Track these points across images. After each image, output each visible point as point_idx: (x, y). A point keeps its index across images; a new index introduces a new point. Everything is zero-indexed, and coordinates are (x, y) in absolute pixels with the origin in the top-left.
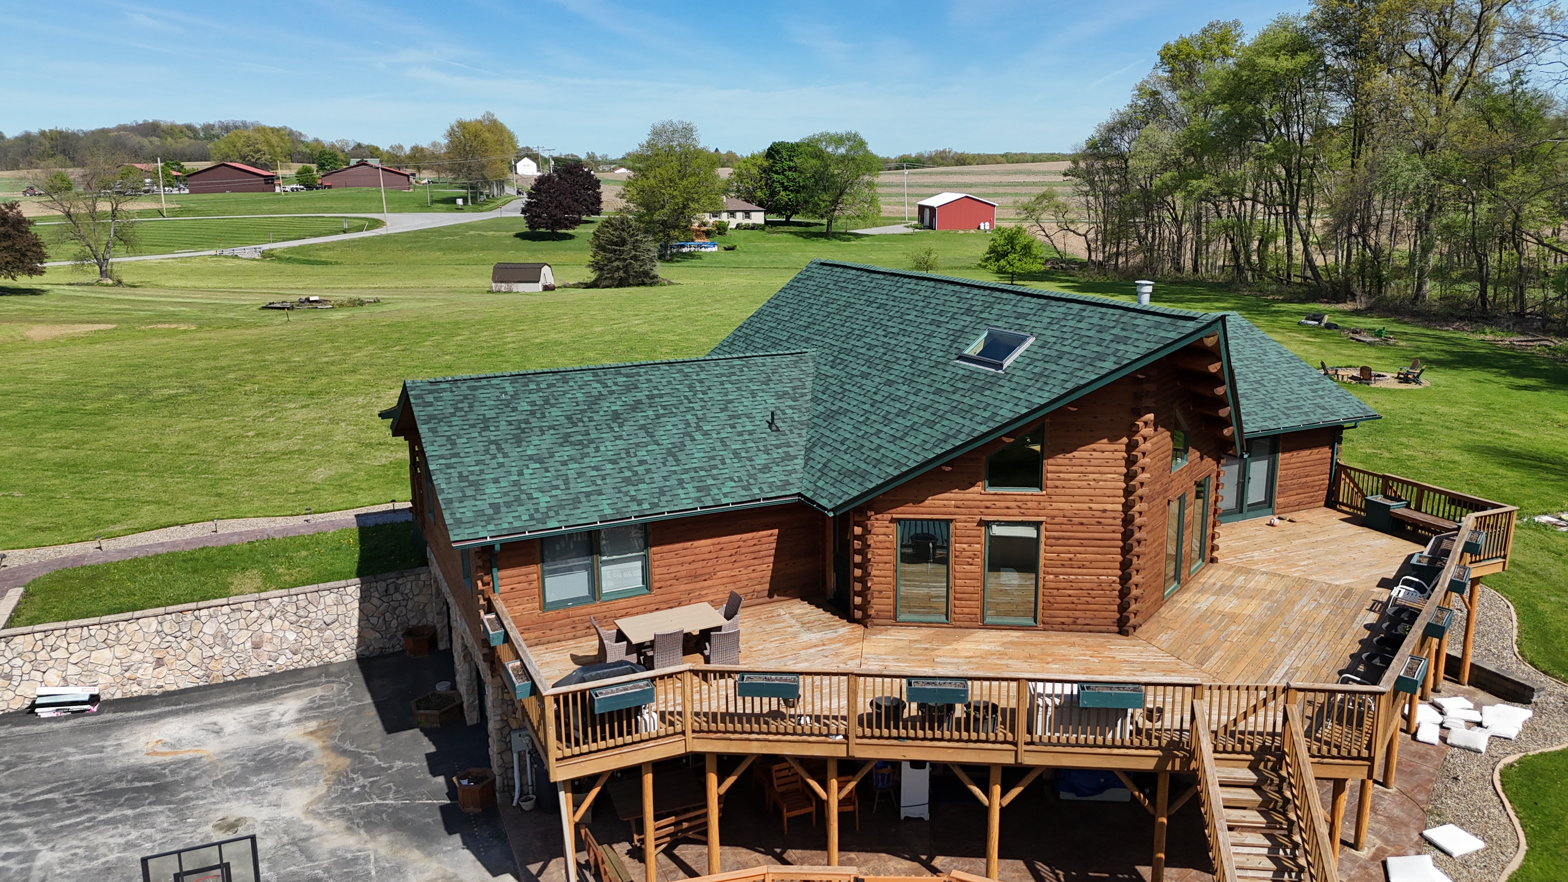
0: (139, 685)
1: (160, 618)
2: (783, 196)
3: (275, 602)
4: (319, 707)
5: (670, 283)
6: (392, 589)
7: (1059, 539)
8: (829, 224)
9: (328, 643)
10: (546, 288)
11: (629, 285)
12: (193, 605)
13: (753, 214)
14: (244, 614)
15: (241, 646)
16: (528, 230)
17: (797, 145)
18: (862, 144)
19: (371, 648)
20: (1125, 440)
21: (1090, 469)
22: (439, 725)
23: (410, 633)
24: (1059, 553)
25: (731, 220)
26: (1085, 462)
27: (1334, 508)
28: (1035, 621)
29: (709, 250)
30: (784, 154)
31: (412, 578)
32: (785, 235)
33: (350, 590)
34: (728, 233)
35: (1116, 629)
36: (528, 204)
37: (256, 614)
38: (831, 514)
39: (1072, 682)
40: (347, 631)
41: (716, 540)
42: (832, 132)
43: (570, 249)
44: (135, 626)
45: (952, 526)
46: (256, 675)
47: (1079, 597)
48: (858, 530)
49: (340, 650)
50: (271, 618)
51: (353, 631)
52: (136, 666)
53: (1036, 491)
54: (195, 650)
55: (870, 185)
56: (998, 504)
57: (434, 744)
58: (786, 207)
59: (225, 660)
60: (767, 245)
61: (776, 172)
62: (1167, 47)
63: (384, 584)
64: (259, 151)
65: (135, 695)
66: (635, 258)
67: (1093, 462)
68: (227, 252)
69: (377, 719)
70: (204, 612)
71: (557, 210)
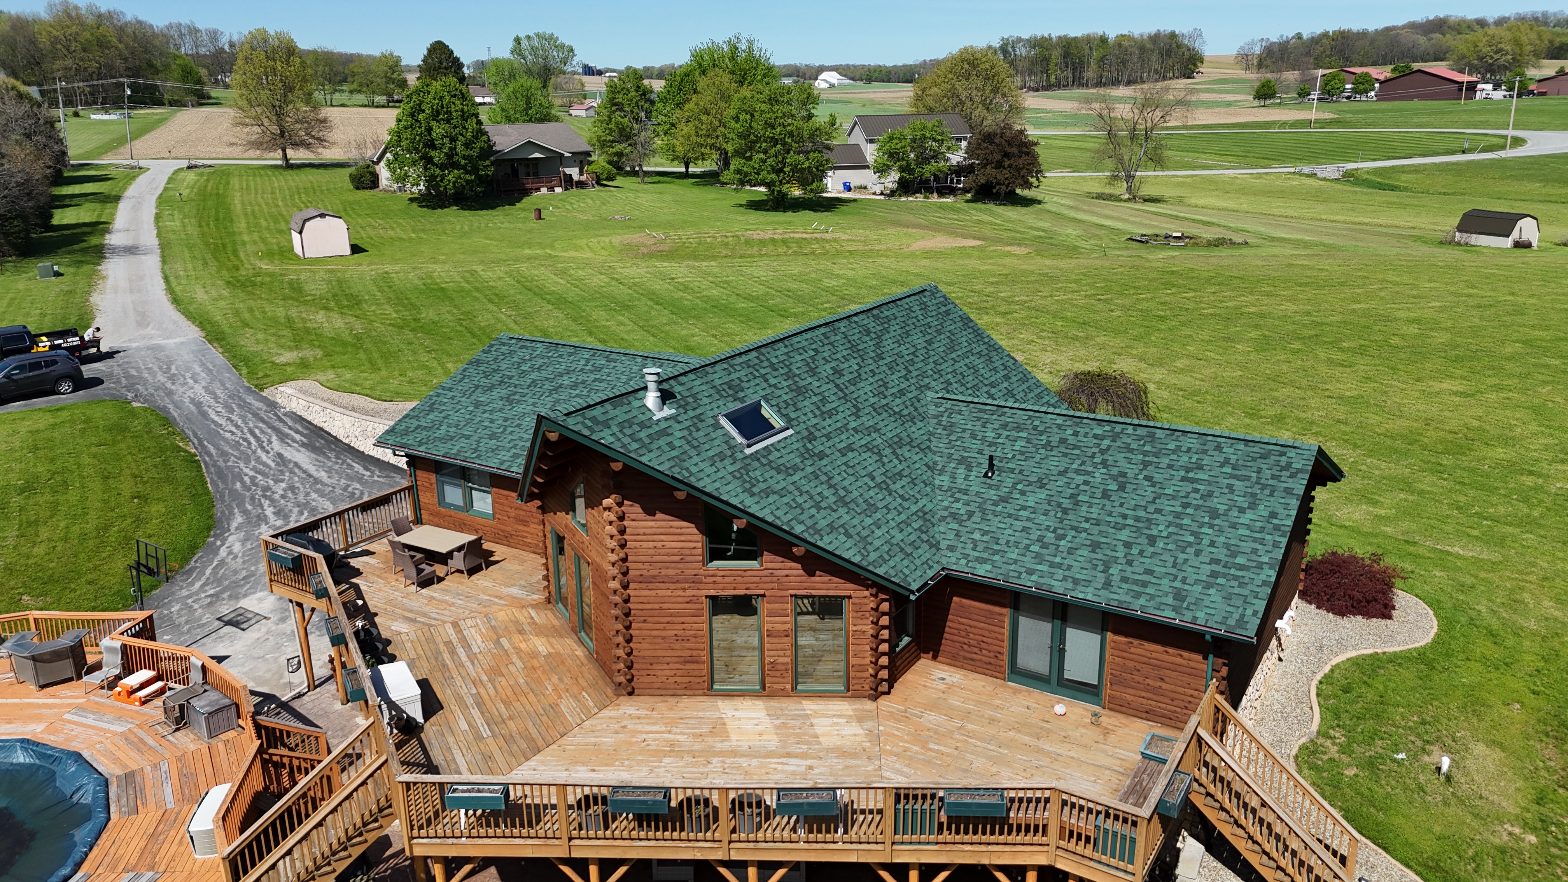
64: (1500, 50)
68: (1307, 170)
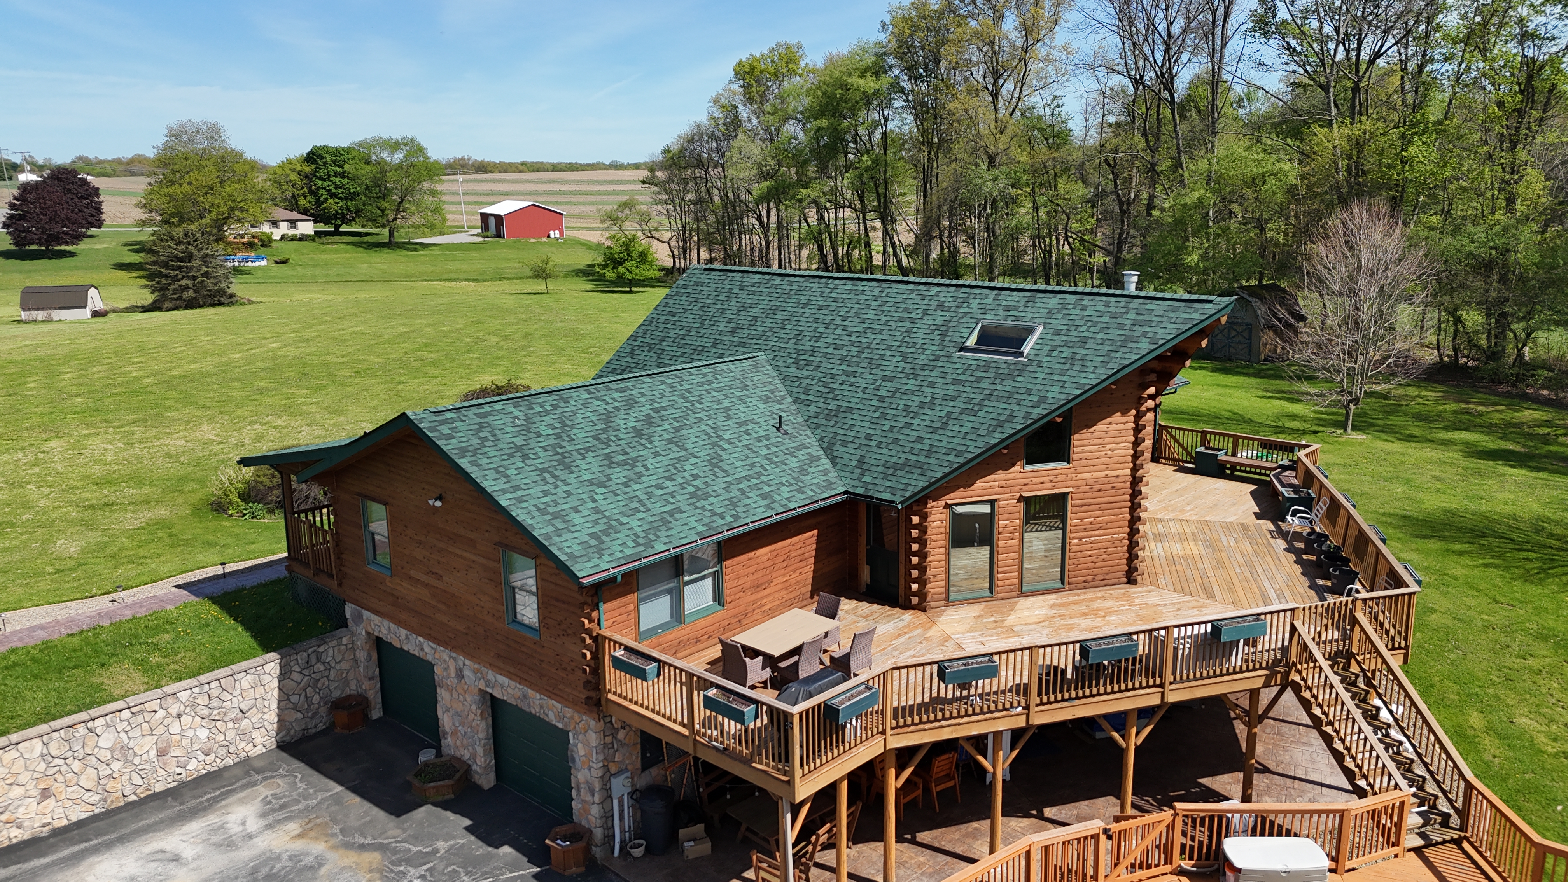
0: (19, 827)
1: (45, 738)
2: (333, 205)
3: (184, 696)
4: (282, 807)
5: (250, 302)
6: (313, 660)
7: (1082, 506)
8: (391, 233)
9: (244, 735)
10: (96, 314)
11: (201, 306)
12: (84, 716)
13: (299, 224)
14: (148, 716)
15: (145, 757)
16: (13, 247)
17: (348, 150)
18: (421, 150)
19: (292, 732)
20: (1134, 412)
21: (1107, 440)
22: (453, 796)
23: (337, 705)
24: (1082, 519)
25: (274, 230)
26: (1103, 434)
27: (1158, 462)
28: (1063, 583)
29: (257, 264)
30: (328, 159)
31: (334, 643)
32: (342, 246)
33: (268, 668)
34: (274, 244)
35: (1125, 580)
36: (11, 217)
37: (161, 713)
38: (900, 507)
39: (1206, 623)
40: (266, 717)
41: (772, 547)
42: (386, 136)
43: (76, 268)
44: (13, 754)
45: (996, 505)
46: (164, 788)
47: (1097, 556)
48: (916, 520)
49: (259, 740)
50: (179, 716)
51: (272, 717)
52: (16, 803)
53: (1063, 464)
54: (90, 771)
55: (433, 193)
56: (1035, 480)
57: (463, 815)
58: (335, 216)
59: (126, 777)
60: (325, 257)
61: (320, 178)
62: (740, 64)
63: (305, 654)
65: (15, 841)
66: (206, 275)
67: (1111, 434)
69: (367, 805)
70: (100, 722)
71: (53, 223)
